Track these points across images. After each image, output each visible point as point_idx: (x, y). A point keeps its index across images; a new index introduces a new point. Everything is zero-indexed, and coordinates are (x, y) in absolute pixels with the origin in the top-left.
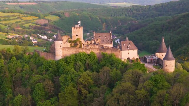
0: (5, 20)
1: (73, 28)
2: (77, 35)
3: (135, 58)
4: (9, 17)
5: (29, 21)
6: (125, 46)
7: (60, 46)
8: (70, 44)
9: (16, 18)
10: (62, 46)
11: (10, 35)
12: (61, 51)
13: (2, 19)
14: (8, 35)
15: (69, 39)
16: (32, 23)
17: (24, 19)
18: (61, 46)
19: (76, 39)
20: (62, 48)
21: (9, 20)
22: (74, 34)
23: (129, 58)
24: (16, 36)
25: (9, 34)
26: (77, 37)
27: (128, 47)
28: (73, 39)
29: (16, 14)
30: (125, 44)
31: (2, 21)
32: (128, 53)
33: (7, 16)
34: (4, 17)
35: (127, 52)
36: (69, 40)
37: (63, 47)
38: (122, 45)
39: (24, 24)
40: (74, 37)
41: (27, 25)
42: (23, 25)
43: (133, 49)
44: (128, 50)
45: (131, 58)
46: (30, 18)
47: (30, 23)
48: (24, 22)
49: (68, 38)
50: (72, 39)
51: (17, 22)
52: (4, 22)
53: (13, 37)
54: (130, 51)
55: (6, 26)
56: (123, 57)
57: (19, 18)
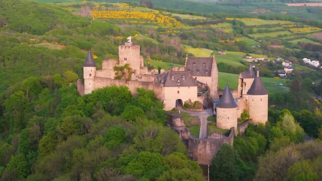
0: (260, 32)
1: (120, 47)
2: (125, 59)
3: (193, 101)
4: (270, 27)
5: (303, 36)
6: (173, 79)
8: (116, 72)
9: (281, 28)
11: (251, 57)
12: (91, 82)
13: (255, 30)
14: (247, 57)
16: (307, 38)
17: (295, 30)
18: (90, 75)
19: (123, 65)
20: (92, 77)
21: (266, 31)
22: (121, 57)
23: (179, 102)
24: (260, 59)
26: (125, 62)
27: (179, 81)
28: (120, 65)
29: (282, 22)
30: (173, 77)
31: (255, 33)
32: (178, 92)
33: (266, 25)
34: (261, 26)
35: (176, 89)
36: (116, 65)
37: (94, 76)
38: (168, 78)
39: (291, 39)
40: (122, 61)
41: (295, 42)
42: (289, 42)
43: (189, 86)
44: (178, 86)
45: (184, 101)
46: (307, 29)
47: (304, 37)
48: (292, 37)
51: (280, 36)
52: (256, 36)
53: (254, 61)
54: (182, 89)
55: (258, 41)
56: (166, 97)
57: (286, 29)
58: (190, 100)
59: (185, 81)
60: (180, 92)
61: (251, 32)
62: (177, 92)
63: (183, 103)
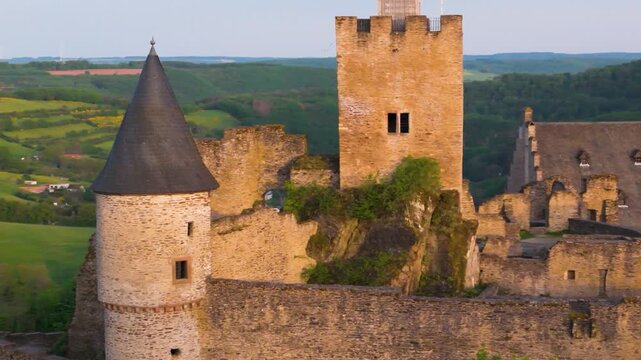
0: (28, 126)
2: (398, 123)
4: (47, 116)
7: (169, 270)
8: (311, 228)
9: (69, 117)
10: (194, 268)
11: (35, 183)
13: (15, 121)
14: (27, 182)
15: (295, 164)
17: (102, 121)
18: (182, 270)
20: (194, 290)
21: (42, 125)
22: (358, 106)
24: (59, 186)
25: (34, 180)
26: (396, 149)
28: (353, 172)
29: (71, 105)
31: (18, 129)
33: (38, 111)
34: (27, 114)
36: (300, 178)
37: (211, 281)
39: (98, 141)
40: (362, 137)
42: (97, 146)
48: (99, 136)
49: (279, 153)
50: (334, 164)
51: (73, 135)
52: (23, 135)
53: (47, 190)
55: (30, 147)
57: (81, 118)
61: (10, 128)
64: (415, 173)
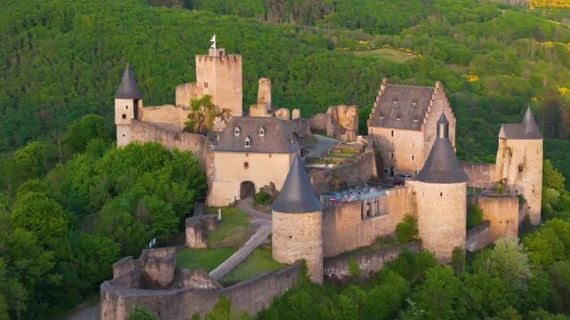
1: (197, 59)
2: (206, 84)
3: (278, 186)
6: (237, 134)
10: (128, 116)
12: (126, 131)
18: (124, 116)
19: (201, 98)
20: (128, 122)
22: (199, 80)
23: (247, 187)
26: (206, 92)
27: (248, 140)
30: (237, 130)
32: (246, 165)
35: (241, 157)
37: (132, 120)
40: (200, 89)
43: (270, 152)
44: (247, 152)
45: (258, 186)
50: (197, 95)
54: (254, 159)
56: (218, 175)
58: (273, 185)
59: (262, 140)
60: (250, 165)
62: (242, 165)
63: (258, 191)
64: (207, 101)
